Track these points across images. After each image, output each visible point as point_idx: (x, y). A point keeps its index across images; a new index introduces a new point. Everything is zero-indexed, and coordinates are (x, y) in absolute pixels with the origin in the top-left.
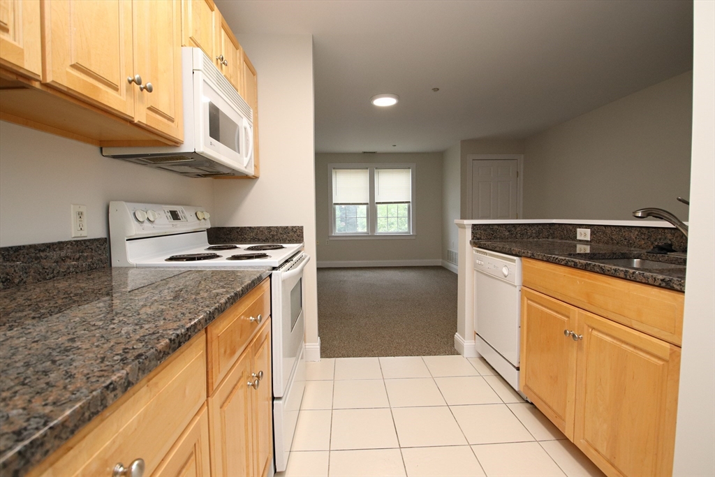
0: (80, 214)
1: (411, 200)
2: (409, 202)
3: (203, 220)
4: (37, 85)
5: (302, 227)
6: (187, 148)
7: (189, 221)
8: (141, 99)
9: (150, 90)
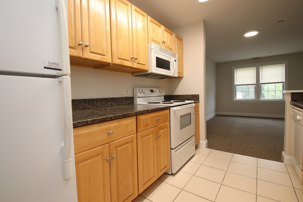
0: (127, 91)
1: (284, 81)
2: (283, 82)
3: (162, 93)
4: (111, 64)
5: (199, 95)
6: (149, 72)
7: (157, 92)
8: (135, 61)
9: (136, 59)
